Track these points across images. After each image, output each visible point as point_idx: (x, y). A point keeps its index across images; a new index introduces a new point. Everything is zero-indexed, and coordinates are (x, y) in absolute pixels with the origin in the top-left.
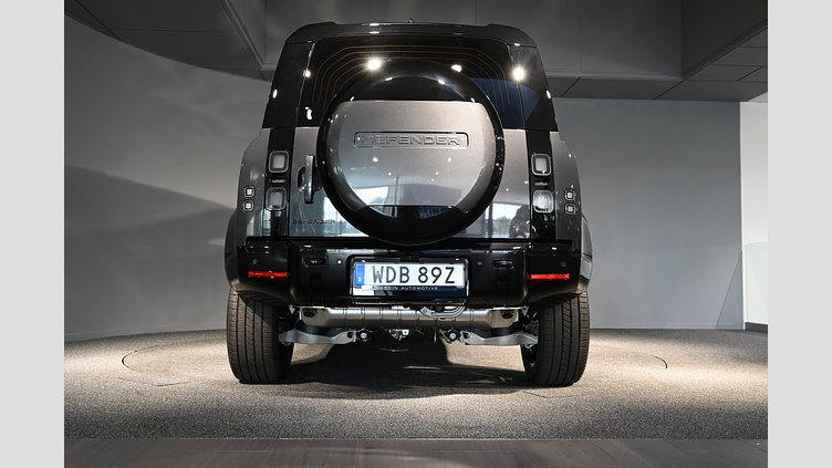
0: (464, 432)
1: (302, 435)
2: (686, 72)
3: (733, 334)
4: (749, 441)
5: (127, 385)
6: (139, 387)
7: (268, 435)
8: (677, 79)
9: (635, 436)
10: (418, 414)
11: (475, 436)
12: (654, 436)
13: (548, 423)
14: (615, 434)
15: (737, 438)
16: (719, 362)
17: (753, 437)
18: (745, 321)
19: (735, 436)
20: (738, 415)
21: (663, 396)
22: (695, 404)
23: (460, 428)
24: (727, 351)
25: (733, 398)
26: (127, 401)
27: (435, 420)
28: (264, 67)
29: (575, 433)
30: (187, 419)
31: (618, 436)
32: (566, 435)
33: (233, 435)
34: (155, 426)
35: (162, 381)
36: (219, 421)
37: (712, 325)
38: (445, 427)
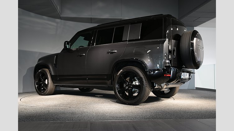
0: (118, 118)
1: (72, 120)
3: (192, 90)
4: (196, 119)
5: (21, 107)
6: (25, 107)
7: (63, 120)
9: (165, 119)
11: (121, 120)
12: (171, 119)
13: (142, 115)
15: (193, 119)
17: (198, 118)
18: (195, 87)
20: (193, 113)
21: (173, 108)
23: (117, 117)
24: (190, 95)
26: (22, 111)
27: (110, 115)
28: (61, 16)
29: (149, 118)
30: (39, 116)
31: (161, 119)
32: (146, 119)
33: (52, 120)
34: (30, 118)
35: (32, 105)
36: (48, 117)
37: (186, 88)
38: (113, 117)
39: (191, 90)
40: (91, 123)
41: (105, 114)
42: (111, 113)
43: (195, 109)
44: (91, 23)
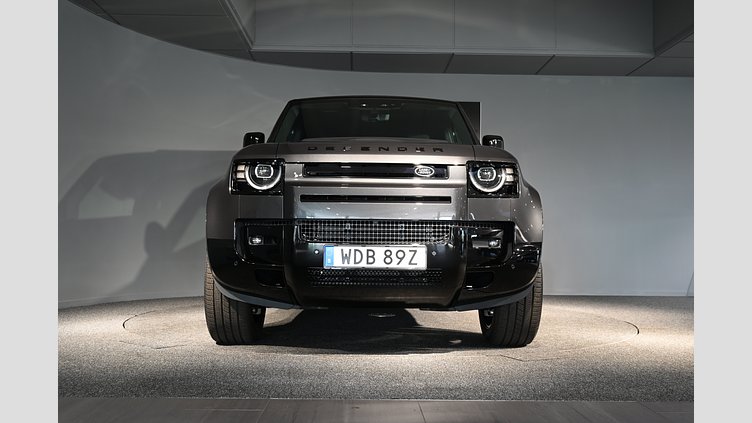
1: (291, 395)
2: (658, 49)
5: (127, 347)
6: (139, 349)
7: (259, 396)
8: (649, 56)
9: (609, 398)
10: (400, 377)
12: (627, 399)
13: (525, 385)
14: (590, 396)
22: (667, 368)
23: (440, 389)
26: (128, 363)
27: (416, 382)
30: (184, 379)
31: (592, 398)
33: (226, 395)
34: (154, 386)
35: (160, 344)
36: (213, 381)
37: (682, 292)
38: (425, 389)
42: (418, 374)
44: (352, 70)
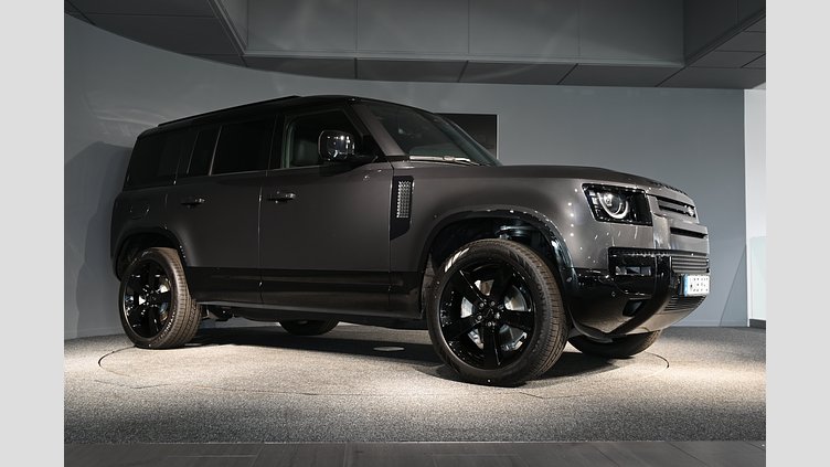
0: (457, 434)
1: (288, 438)
2: (689, 58)
3: (737, 331)
4: (755, 443)
5: (104, 387)
6: (116, 390)
7: (252, 439)
8: (681, 66)
9: (635, 438)
11: (469, 439)
12: (656, 438)
13: (545, 425)
14: (615, 436)
15: (741, 439)
16: (722, 360)
18: (750, 317)
19: (740, 437)
20: (743, 416)
21: (665, 396)
22: (698, 405)
23: (453, 430)
24: (730, 349)
25: (738, 397)
26: (104, 405)
27: (427, 423)
28: (248, 53)
29: (574, 436)
30: (167, 423)
31: (618, 438)
32: (564, 437)
33: (215, 439)
34: (133, 431)
35: (140, 383)
36: (201, 425)
37: (715, 322)
38: (437, 430)
39: (732, 331)
40: (357, 452)
41: (409, 416)
42: (429, 414)
43: (749, 403)
44: (356, 78)
